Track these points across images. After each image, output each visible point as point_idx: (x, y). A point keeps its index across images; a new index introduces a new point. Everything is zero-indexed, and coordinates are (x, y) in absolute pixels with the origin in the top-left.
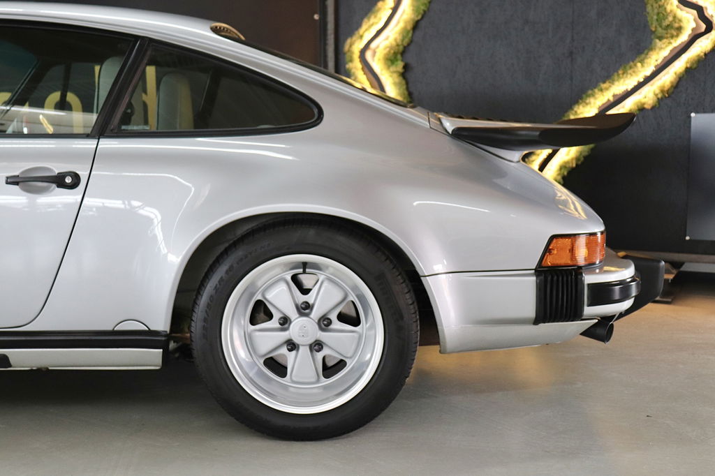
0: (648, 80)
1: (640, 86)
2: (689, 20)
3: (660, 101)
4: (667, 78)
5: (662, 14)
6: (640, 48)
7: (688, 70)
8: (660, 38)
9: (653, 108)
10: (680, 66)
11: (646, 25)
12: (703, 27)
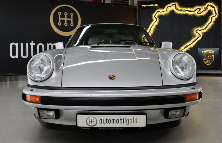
0: (192, 43)
1: (190, 44)
2: (197, 35)
3: (193, 46)
4: (195, 43)
5: (193, 34)
6: (190, 39)
7: (197, 42)
8: (193, 37)
9: (193, 48)
10: (196, 41)
11: (191, 35)
12: (199, 36)
